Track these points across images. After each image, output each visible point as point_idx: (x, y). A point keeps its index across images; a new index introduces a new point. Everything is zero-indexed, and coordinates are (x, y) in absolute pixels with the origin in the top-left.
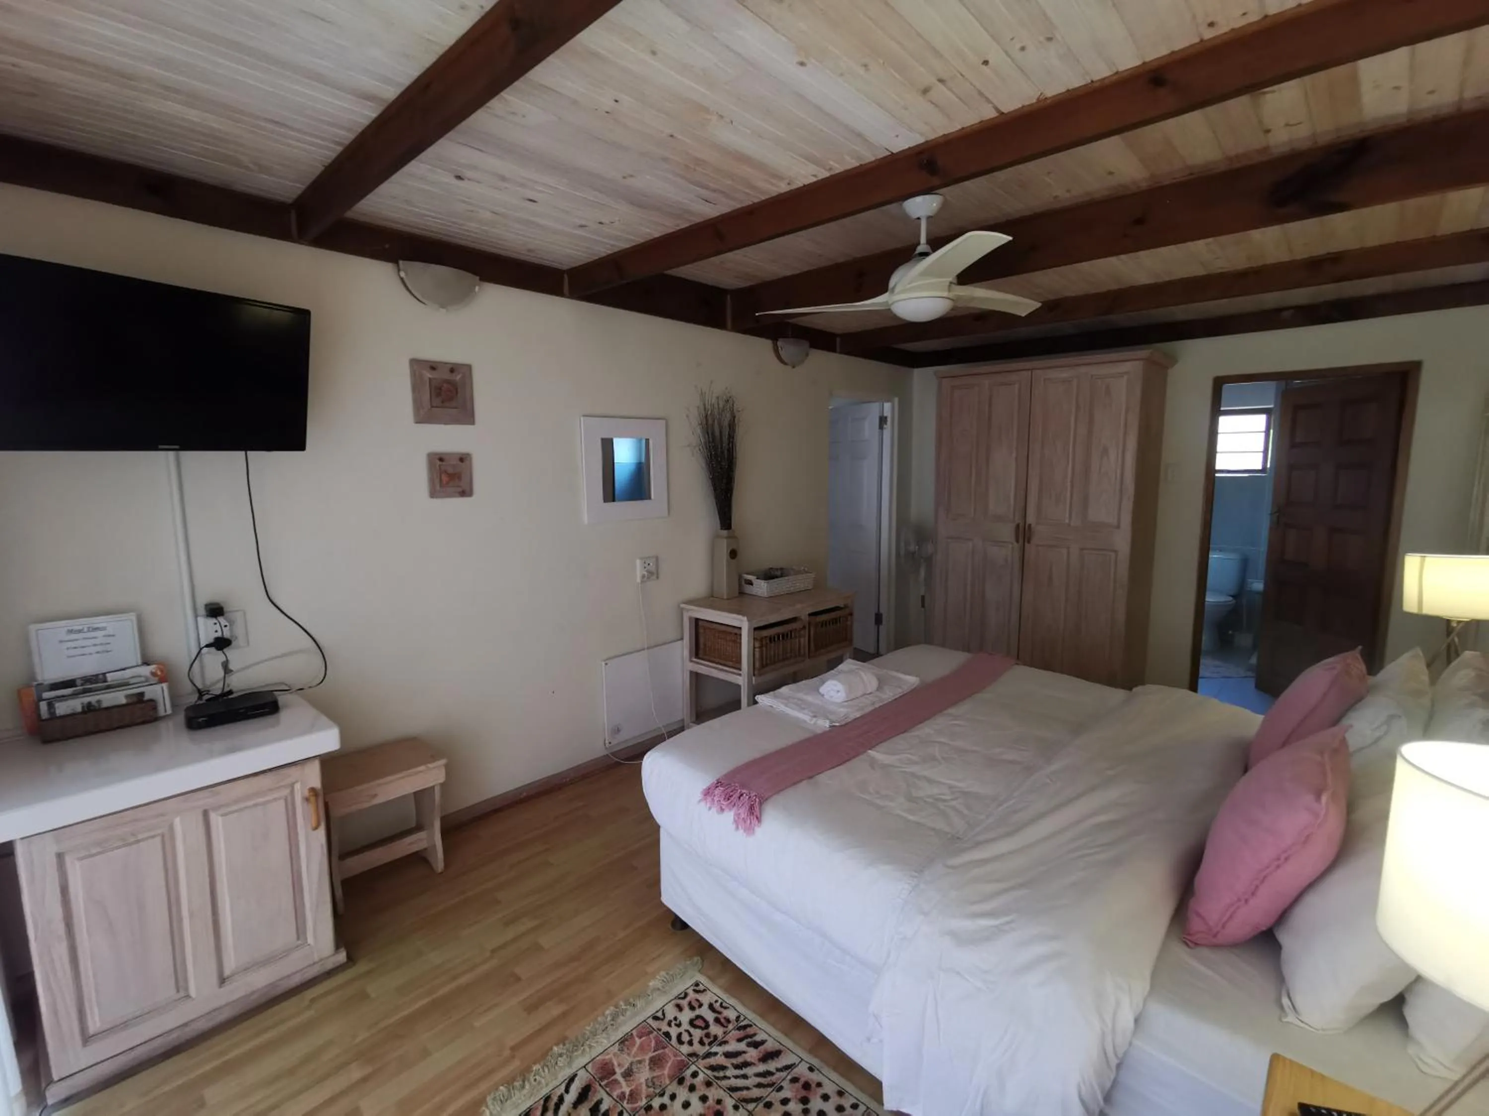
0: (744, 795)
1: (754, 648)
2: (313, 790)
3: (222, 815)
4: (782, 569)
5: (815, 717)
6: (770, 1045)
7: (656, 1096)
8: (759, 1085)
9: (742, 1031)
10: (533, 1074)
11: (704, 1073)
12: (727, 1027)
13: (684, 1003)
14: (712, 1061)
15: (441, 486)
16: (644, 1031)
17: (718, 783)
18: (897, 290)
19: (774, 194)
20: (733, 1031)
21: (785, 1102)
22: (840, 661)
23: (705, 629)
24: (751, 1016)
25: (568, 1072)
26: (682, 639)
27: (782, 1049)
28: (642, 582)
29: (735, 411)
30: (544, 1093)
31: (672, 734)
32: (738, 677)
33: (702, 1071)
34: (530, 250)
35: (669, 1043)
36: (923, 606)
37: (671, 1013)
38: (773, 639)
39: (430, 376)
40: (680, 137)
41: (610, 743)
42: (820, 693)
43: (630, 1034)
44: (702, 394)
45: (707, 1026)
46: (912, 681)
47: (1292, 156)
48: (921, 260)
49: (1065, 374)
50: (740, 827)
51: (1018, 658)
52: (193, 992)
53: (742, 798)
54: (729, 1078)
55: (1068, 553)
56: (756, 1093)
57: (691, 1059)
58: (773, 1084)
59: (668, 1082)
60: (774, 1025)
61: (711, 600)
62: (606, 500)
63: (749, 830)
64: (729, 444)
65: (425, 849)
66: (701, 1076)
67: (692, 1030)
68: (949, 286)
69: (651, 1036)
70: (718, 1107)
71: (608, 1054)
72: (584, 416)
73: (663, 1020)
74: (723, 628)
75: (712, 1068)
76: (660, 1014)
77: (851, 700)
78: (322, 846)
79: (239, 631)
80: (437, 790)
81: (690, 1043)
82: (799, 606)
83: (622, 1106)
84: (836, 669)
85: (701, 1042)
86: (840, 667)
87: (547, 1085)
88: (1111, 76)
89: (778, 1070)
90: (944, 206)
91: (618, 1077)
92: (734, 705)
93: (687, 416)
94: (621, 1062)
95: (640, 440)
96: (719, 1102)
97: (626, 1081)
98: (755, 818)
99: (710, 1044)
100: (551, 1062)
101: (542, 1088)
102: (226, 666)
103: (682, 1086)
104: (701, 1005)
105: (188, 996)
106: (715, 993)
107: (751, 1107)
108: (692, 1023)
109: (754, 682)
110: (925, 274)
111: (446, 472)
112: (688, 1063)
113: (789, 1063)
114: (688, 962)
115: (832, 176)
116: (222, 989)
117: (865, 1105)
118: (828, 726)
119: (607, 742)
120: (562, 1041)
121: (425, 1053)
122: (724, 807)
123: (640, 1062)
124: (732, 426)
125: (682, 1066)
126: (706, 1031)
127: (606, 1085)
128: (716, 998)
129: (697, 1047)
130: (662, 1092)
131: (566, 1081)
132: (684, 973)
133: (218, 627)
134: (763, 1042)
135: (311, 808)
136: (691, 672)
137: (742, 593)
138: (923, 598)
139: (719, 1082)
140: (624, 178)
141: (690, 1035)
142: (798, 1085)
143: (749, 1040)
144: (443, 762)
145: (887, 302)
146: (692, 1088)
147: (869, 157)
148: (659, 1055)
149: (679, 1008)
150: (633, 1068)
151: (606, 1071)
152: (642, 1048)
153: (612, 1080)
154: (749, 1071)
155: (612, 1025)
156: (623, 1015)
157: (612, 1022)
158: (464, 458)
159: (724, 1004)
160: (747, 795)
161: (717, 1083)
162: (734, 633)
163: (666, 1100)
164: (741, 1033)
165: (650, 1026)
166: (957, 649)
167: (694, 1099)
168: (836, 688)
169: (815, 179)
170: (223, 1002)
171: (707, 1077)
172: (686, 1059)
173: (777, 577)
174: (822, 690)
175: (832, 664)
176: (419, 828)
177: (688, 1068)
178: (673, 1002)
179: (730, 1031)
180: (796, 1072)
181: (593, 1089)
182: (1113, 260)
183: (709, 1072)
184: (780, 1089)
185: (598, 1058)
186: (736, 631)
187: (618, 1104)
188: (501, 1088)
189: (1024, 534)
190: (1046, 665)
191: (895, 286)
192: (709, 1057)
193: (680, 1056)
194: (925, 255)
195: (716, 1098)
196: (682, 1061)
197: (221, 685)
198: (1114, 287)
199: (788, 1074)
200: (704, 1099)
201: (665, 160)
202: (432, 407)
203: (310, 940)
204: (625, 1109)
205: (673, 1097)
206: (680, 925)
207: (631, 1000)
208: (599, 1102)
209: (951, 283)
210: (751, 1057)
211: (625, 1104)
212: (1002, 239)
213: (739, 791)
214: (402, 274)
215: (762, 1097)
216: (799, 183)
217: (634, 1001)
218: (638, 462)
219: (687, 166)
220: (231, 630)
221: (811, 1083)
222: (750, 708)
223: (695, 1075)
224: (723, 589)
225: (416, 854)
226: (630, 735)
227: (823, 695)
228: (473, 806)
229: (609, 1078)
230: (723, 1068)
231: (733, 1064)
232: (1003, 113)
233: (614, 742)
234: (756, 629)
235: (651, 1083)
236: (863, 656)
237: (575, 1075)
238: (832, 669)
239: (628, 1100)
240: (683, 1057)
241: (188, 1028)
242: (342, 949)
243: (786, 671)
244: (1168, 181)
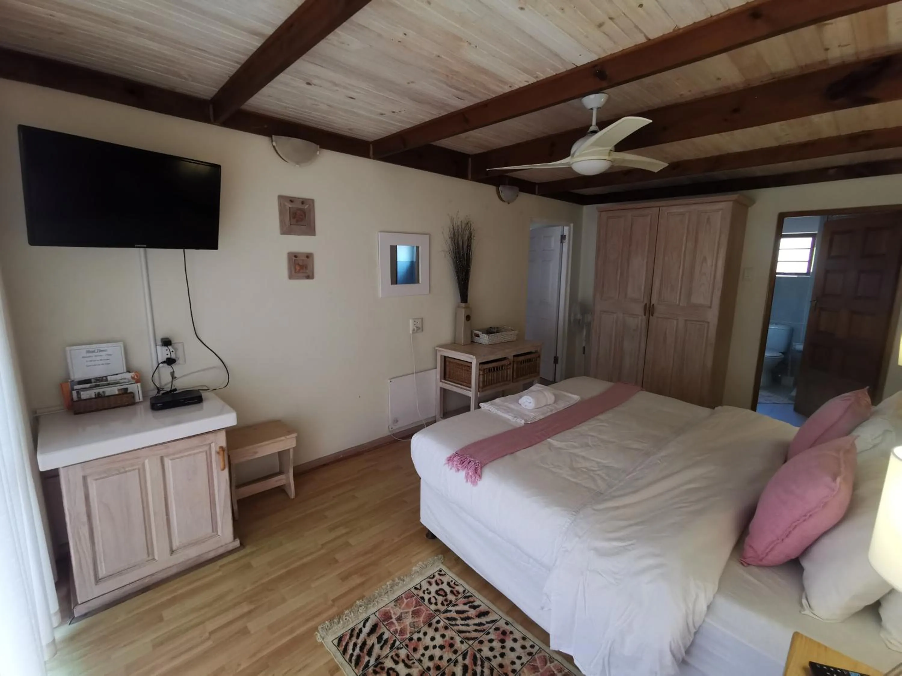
0: (472, 462)
1: (479, 375)
2: (221, 447)
3: (171, 460)
4: (497, 328)
5: (515, 417)
6: (483, 608)
7: (415, 633)
8: (476, 631)
9: (466, 599)
10: (345, 615)
11: (444, 622)
12: (457, 596)
13: (433, 581)
14: (448, 615)
15: (295, 273)
16: (409, 595)
17: (456, 454)
18: (575, 156)
19: (502, 93)
20: (461, 599)
21: (491, 641)
22: (531, 384)
23: (450, 362)
24: (471, 590)
25: (364, 616)
26: (436, 368)
27: (490, 611)
28: (413, 333)
29: (472, 230)
30: (351, 627)
31: (428, 424)
32: (469, 392)
33: (443, 621)
34: (350, 129)
35: (423, 603)
36: (584, 353)
37: (425, 586)
38: (491, 370)
39: (290, 206)
40: (443, 56)
41: (392, 428)
42: (519, 403)
43: (401, 596)
44: (452, 220)
45: (446, 595)
46: (576, 398)
47: (842, 66)
48: (592, 136)
49: (681, 210)
50: (469, 480)
51: (642, 387)
52: (156, 558)
53: (470, 463)
54: (458, 625)
55: (677, 324)
56: (474, 634)
57: (436, 613)
58: (484, 630)
59: (422, 625)
60: (485, 597)
61: (454, 345)
62: (392, 283)
63: (474, 483)
64: (467, 251)
65: (284, 485)
66: (442, 624)
67: (437, 597)
68: (610, 153)
69: (413, 598)
70: (452, 641)
71: (388, 607)
72: (380, 232)
73: (420, 590)
74: (461, 362)
75: (448, 619)
76: (418, 587)
77: (537, 408)
78: (226, 480)
79: (180, 353)
80: (291, 451)
81: (436, 604)
82: (507, 351)
83: (396, 637)
84: (529, 389)
85: (442, 604)
86: (532, 388)
87: (353, 622)
88: (724, 12)
89: (487, 623)
90: (608, 101)
91: (394, 620)
92: (467, 409)
93: (443, 233)
94: (395, 612)
95: (413, 247)
96: (452, 638)
97: (398, 623)
98: (478, 476)
99: (447, 605)
100: (355, 609)
101: (350, 624)
102: (172, 374)
103: (431, 628)
104: (442, 583)
105: (154, 559)
106: (451, 576)
107: (471, 642)
108: (437, 592)
109: (478, 395)
110: (595, 144)
111: (298, 264)
112: (434, 615)
113: (494, 619)
114: (435, 558)
115: (538, 82)
116: (172, 556)
117: (538, 646)
118: (523, 423)
119: (390, 427)
120: (362, 598)
121: (284, 600)
122: (459, 468)
123: (406, 613)
124: (470, 239)
125: (431, 617)
126: (445, 598)
127: (387, 625)
128: (452, 579)
129: (440, 606)
130: (419, 631)
131: (364, 621)
132: (433, 563)
133: (168, 352)
134: (479, 606)
135: (221, 457)
136: (441, 388)
137: (473, 342)
138: (584, 348)
139: (452, 627)
140: (409, 83)
141: (436, 599)
142: (499, 632)
143: (471, 604)
144: (294, 435)
145: (569, 162)
146: (436, 630)
147: (562, 69)
148: (418, 609)
149: (430, 583)
150: (402, 616)
151: (387, 616)
152: (407, 604)
153: (390, 622)
154: (470, 622)
155: (391, 591)
156: (397, 585)
157: (391, 589)
158: (309, 256)
159: (456, 583)
160: (473, 462)
161: (451, 627)
162: (468, 366)
163: (421, 635)
164: (466, 600)
165: (413, 593)
166: (603, 379)
167: (438, 636)
168: (529, 401)
169: (527, 84)
170: (171, 564)
171: (445, 623)
172: (433, 613)
173: (494, 333)
174: (520, 401)
175: (526, 387)
176: (280, 473)
177: (434, 618)
178: (426, 580)
179: (459, 599)
180: (498, 624)
181: (378, 626)
182: (716, 136)
183: (447, 621)
184: (488, 633)
185: (382, 609)
186: (469, 364)
187: (393, 636)
188: (327, 622)
189: (649, 310)
190: (659, 392)
191: (575, 152)
192: (446, 613)
193: (430, 611)
194: (595, 132)
195: (450, 636)
196: (431, 614)
197: (170, 385)
198: (716, 153)
199: (493, 625)
200: (443, 636)
201: (434, 71)
202: (291, 225)
203: (220, 533)
204: (397, 639)
205: (425, 634)
206: (431, 536)
207: (402, 577)
208: (383, 634)
209: (611, 150)
210: (472, 614)
211: (397, 635)
212: (645, 121)
213: (469, 459)
214: (274, 144)
215: (477, 637)
216: (516, 87)
217: (404, 578)
218: (412, 261)
219: (447, 76)
220: (175, 354)
221: (506, 631)
222: (476, 411)
223: (438, 622)
224: (462, 339)
225: (279, 487)
226: (404, 424)
227: (520, 405)
228: (312, 461)
229: (389, 621)
230: (455, 619)
231: (461, 617)
232: (650, 40)
233: (394, 428)
234: (480, 364)
235: (413, 625)
236: (546, 382)
237: (369, 618)
238: (527, 389)
239: (399, 634)
240: (431, 612)
241: (153, 577)
242: (237, 539)
243: (500, 389)
244: (757, 84)
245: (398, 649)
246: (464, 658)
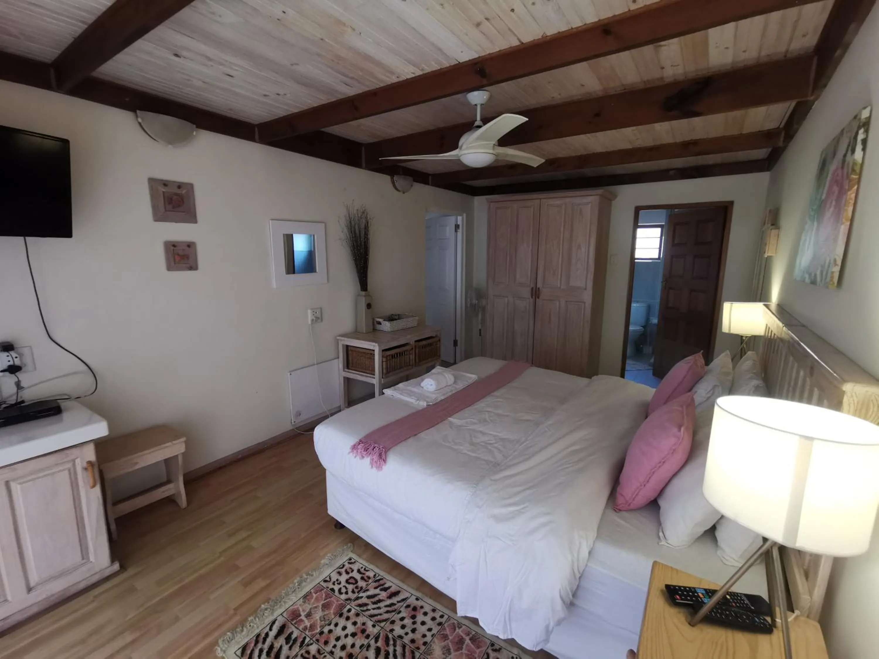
0: (376, 448)
1: (383, 362)
2: (89, 463)
3: (20, 484)
4: (399, 315)
5: (418, 400)
6: (393, 589)
7: (326, 626)
8: (387, 612)
9: (377, 583)
10: (249, 622)
11: (355, 609)
12: (368, 581)
13: (343, 570)
14: (360, 601)
15: (175, 264)
16: (318, 589)
17: (361, 442)
18: (463, 148)
19: (390, 83)
20: (372, 584)
21: (402, 619)
22: (433, 367)
23: (352, 351)
24: (382, 574)
25: (272, 618)
26: (338, 358)
27: (400, 590)
28: (312, 324)
29: (368, 219)
30: (256, 633)
31: (332, 414)
32: (373, 379)
33: (354, 608)
34: (231, 109)
35: (333, 594)
36: (480, 335)
37: (334, 577)
38: (394, 357)
39: (164, 190)
40: (327, 40)
41: (295, 422)
42: (421, 386)
43: (309, 592)
44: (347, 208)
45: (356, 582)
46: (473, 377)
47: (675, 84)
48: (476, 130)
49: (558, 202)
50: (374, 466)
51: (532, 363)
52: (9, 598)
53: (374, 449)
54: (370, 610)
55: (560, 305)
56: (386, 616)
57: (347, 602)
58: (395, 610)
59: (333, 617)
60: (395, 577)
61: (356, 334)
62: (288, 272)
63: (379, 468)
64: (365, 239)
65: (174, 495)
66: (353, 611)
67: (347, 585)
68: (494, 147)
69: (323, 591)
70: (364, 627)
71: (296, 605)
72: (272, 220)
73: (330, 581)
74: (364, 350)
75: (360, 606)
76: (328, 579)
77: (439, 390)
78: (98, 497)
79: (28, 360)
80: (180, 459)
81: (347, 593)
82: (409, 336)
83: (305, 634)
84: (430, 372)
85: (353, 592)
86: (433, 371)
87: (258, 627)
88: (583, 26)
89: (398, 602)
90: (491, 98)
91: (303, 617)
92: (372, 396)
93: (339, 221)
94: (304, 609)
95: (311, 236)
96: (364, 624)
97: (307, 619)
98: (383, 461)
99: (358, 592)
100: (260, 614)
101: (255, 630)
102: (18, 384)
103: (342, 618)
104: (352, 571)
105: (6, 600)
106: (361, 562)
107: (382, 624)
108: (347, 581)
109: (382, 382)
110: (479, 138)
111: (178, 255)
112: (345, 605)
113: (404, 597)
114: (345, 547)
115: (424, 74)
116: (29, 595)
117: (447, 615)
118: (425, 405)
119: (293, 421)
120: (268, 600)
121: (177, 619)
122: (364, 455)
123: (316, 607)
124: (367, 228)
125: (342, 606)
126: (356, 585)
127: (295, 623)
128: (362, 566)
129: (351, 595)
130: (330, 623)
131: (270, 624)
132: (343, 553)
133: (10, 358)
134: (389, 588)
135: (89, 474)
136: (344, 378)
137: (374, 330)
138: (480, 330)
139: (363, 613)
140: (292, 65)
141: (346, 588)
142: (410, 609)
143: (382, 587)
144: (183, 439)
145: (458, 155)
146: (348, 618)
147: (446, 64)
148: (328, 602)
149: (340, 574)
150: (312, 611)
151: (295, 615)
152: (317, 599)
153: (299, 620)
154: (382, 605)
155: (299, 588)
156: (305, 582)
157: (299, 586)
158: (190, 245)
159: (367, 569)
160: (377, 448)
161: (362, 614)
162: (370, 354)
163: (332, 627)
164: (377, 584)
165: (322, 586)
166: (498, 359)
167: (349, 624)
168: (430, 383)
169: (414, 76)
170: (30, 603)
171: (357, 611)
172: (344, 602)
173: (396, 320)
174: (423, 384)
175: (429, 370)
176: (169, 482)
177: (345, 608)
178: (335, 571)
179: (370, 583)
180: (408, 602)
181: (286, 627)
182: (582, 136)
183: (358, 608)
184: (400, 612)
185: (290, 608)
186: (372, 352)
187: (303, 633)
188: (228, 633)
189: (536, 293)
190: (547, 367)
191: (463, 144)
192: (358, 600)
193: (340, 601)
194: (479, 127)
195: (362, 622)
196: (342, 604)
197: (15, 397)
198: (584, 152)
199: (404, 603)
200: (355, 623)
201: (319, 55)
202: (166, 211)
203: (92, 558)
204: (307, 635)
205: (336, 625)
206: (340, 526)
207: (310, 572)
208: (292, 633)
209: (494, 145)
210: (383, 596)
211: (307, 633)
212: (524, 119)
213: (373, 445)
214: (140, 120)
215: (389, 618)
216: (403, 78)
217: (312, 572)
218: (310, 250)
219: (333, 61)
220: (21, 360)
221: (417, 606)
222: (380, 397)
223: (349, 611)
224: (363, 328)
225: (168, 497)
226: (306, 417)
227: (423, 387)
228: (210, 464)
229: (297, 619)
230: (366, 605)
231: (372, 602)
232: (523, 43)
233: (297, 422)
234: (383, 351)
235: (323, 619)
236: (446, 365)
237: (277, 619)
238: (428, 372)
239: (309, 630)
240: (342, 602)
241: (9, 621)
242: (116, 562)
243: (402, 375)
244: (613, 92)
245: (308, 645)
246: (376, 641)
